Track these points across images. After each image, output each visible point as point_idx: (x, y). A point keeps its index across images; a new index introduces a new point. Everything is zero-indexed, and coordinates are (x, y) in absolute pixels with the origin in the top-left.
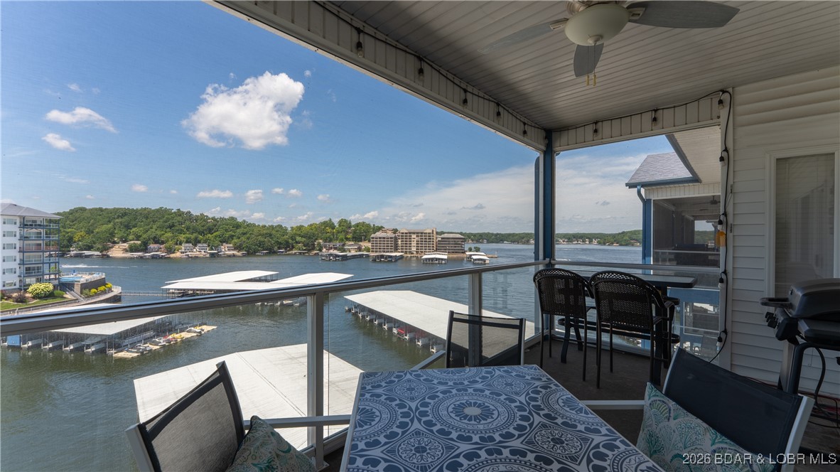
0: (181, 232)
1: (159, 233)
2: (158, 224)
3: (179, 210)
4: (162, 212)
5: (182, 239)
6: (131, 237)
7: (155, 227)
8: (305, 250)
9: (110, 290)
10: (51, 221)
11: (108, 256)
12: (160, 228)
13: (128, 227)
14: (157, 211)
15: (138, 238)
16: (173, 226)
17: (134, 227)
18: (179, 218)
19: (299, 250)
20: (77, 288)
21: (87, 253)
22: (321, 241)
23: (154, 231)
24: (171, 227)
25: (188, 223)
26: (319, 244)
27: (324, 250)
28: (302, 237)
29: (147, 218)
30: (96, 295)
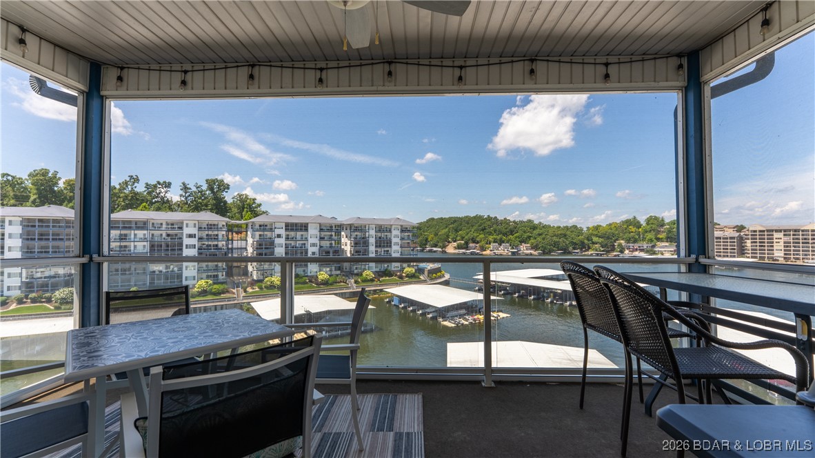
0: (490, 234)
1: (475, 234)
2: (475, 228)
3: (489, 216)
4: (478, 218)
5: (491, 239)
6: (458, 238)
7: (473, 230)
8: (603, 251)
9: (443, 276)
10: (414, 228)
11: (446, 252)
12: (476, 230)
13: (457, 231)
14: (475, 217)
15: (462, 238)
16: (485, 229)
17: (460, 230)
18: (489, 223)
19: (596, 251)
20: (426, 273)
21: (435, 249)
22: (622, 242)
23: (472, 234)
24: (483, 229)
25: (495, 226)
26: (620, 245)
27: (627, 252)
28: (599, 237)
29: (468, 223)
30: (436, 278)
